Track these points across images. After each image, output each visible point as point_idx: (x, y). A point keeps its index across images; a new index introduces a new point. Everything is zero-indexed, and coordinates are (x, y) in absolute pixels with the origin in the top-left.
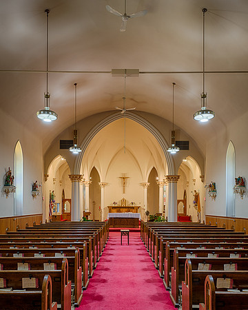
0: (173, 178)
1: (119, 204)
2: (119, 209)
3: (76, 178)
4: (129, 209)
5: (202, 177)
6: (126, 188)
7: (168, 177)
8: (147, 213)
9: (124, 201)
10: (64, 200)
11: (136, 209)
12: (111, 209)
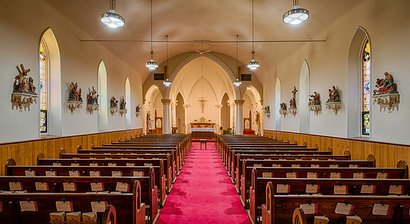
0: (240, 102)
1: (199, 121)
2: (199, 125)
3: (166, 101)
4: (207, 125)
5: (262, 101)
6: (204, 109)
7: (236, 101)
8: (221, 128)
9: (203, 119)
10: (156, 118)
11: (213, 125)
12: (193, 125)
